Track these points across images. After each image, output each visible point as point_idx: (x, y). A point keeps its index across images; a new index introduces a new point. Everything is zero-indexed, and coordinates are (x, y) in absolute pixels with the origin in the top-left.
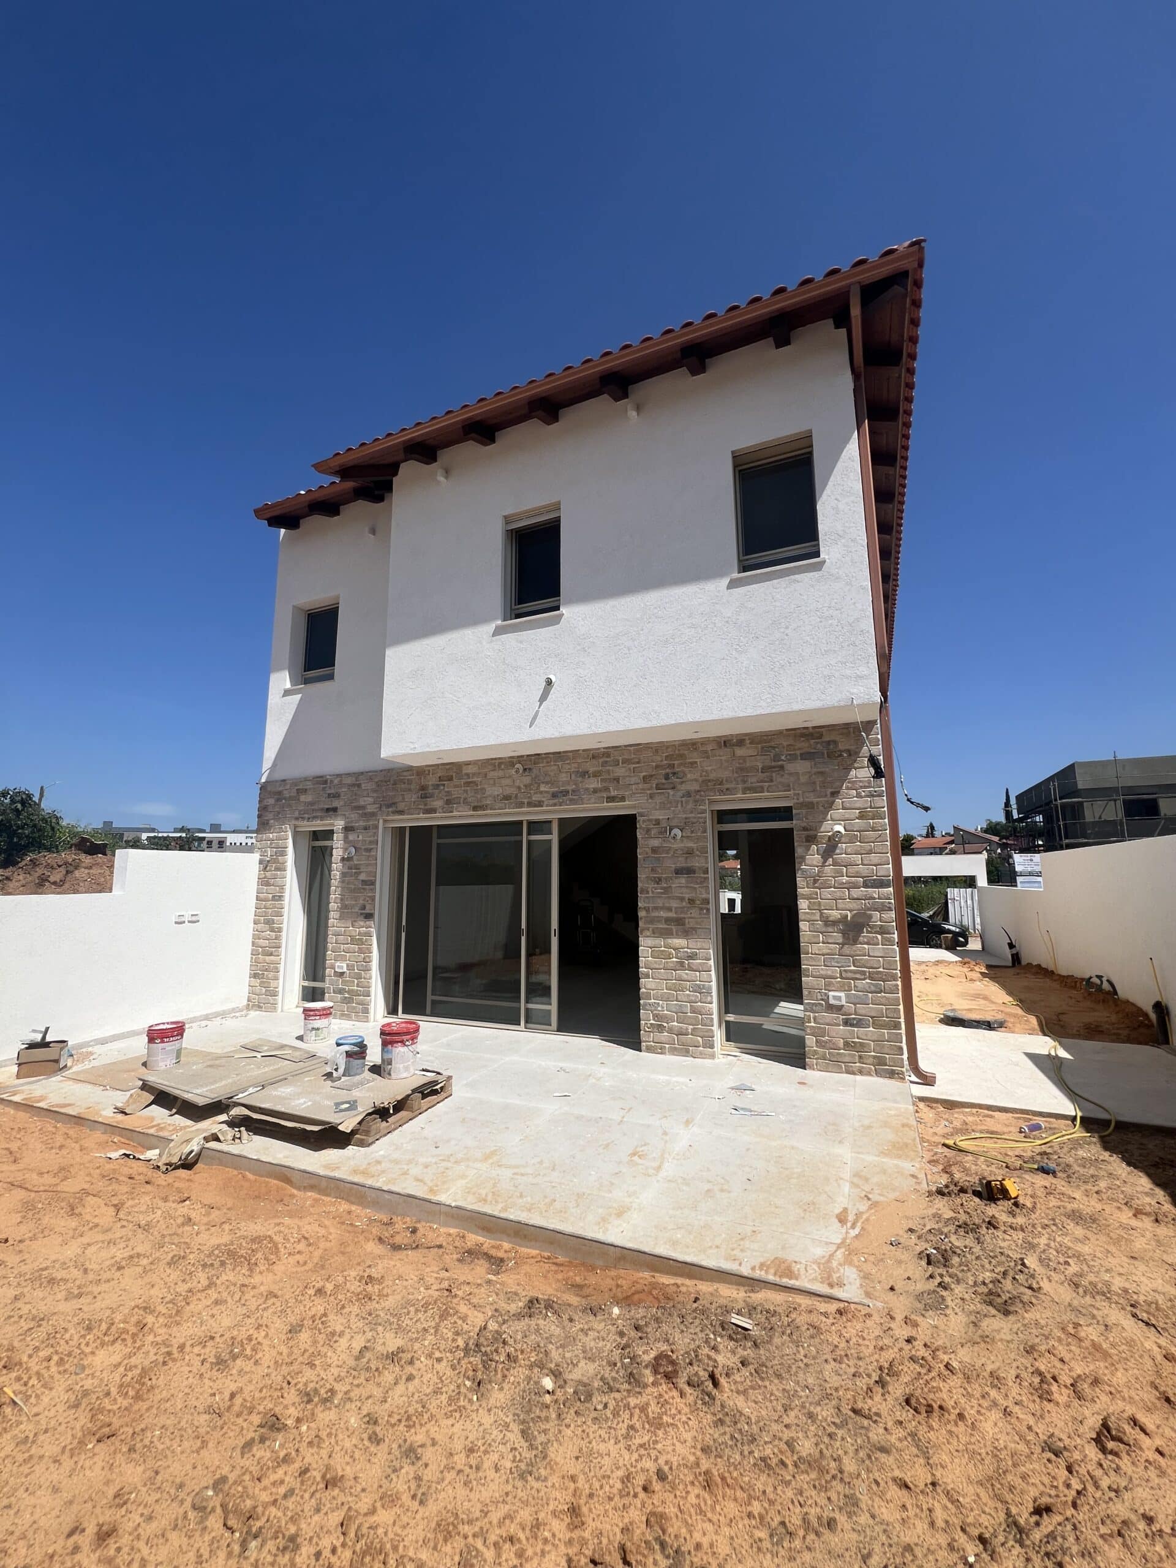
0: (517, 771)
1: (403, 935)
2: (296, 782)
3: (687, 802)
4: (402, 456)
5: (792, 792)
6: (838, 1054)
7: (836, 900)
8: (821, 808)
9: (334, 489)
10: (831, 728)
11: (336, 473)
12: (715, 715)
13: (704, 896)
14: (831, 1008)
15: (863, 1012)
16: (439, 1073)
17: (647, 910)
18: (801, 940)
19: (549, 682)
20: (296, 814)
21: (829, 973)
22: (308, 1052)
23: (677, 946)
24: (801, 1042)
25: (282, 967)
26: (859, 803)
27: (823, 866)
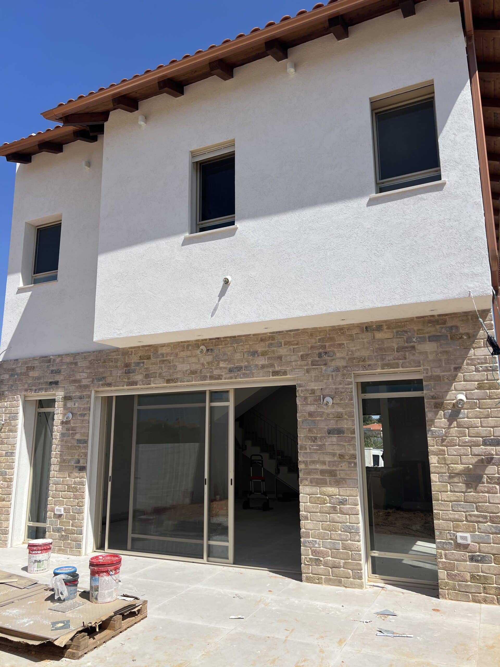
0: (202, 351)
1: (110, 483)
2: (26, 361)
3: (336, 375)
4: (111, 106)
5: (422, 368)
6: (466, 585)
7: (460, 456)
8: (446, 381)
9: (59, 132)
10: (453, 316)
11: (60, 119)
12: (359, 306)
13: (352, 452)
14: (459, 546)
15: (486, 550)
16: (136, 598)
17: (306, 463)
18: (432, 488)
19: (226, 282)
20: (26, 386)
21: (457, 516)
22: (30, 580)
23: (331, 493)
24: (434, 575)
25: (12, 510)
26: (478, 376)
27: (449, 428)
